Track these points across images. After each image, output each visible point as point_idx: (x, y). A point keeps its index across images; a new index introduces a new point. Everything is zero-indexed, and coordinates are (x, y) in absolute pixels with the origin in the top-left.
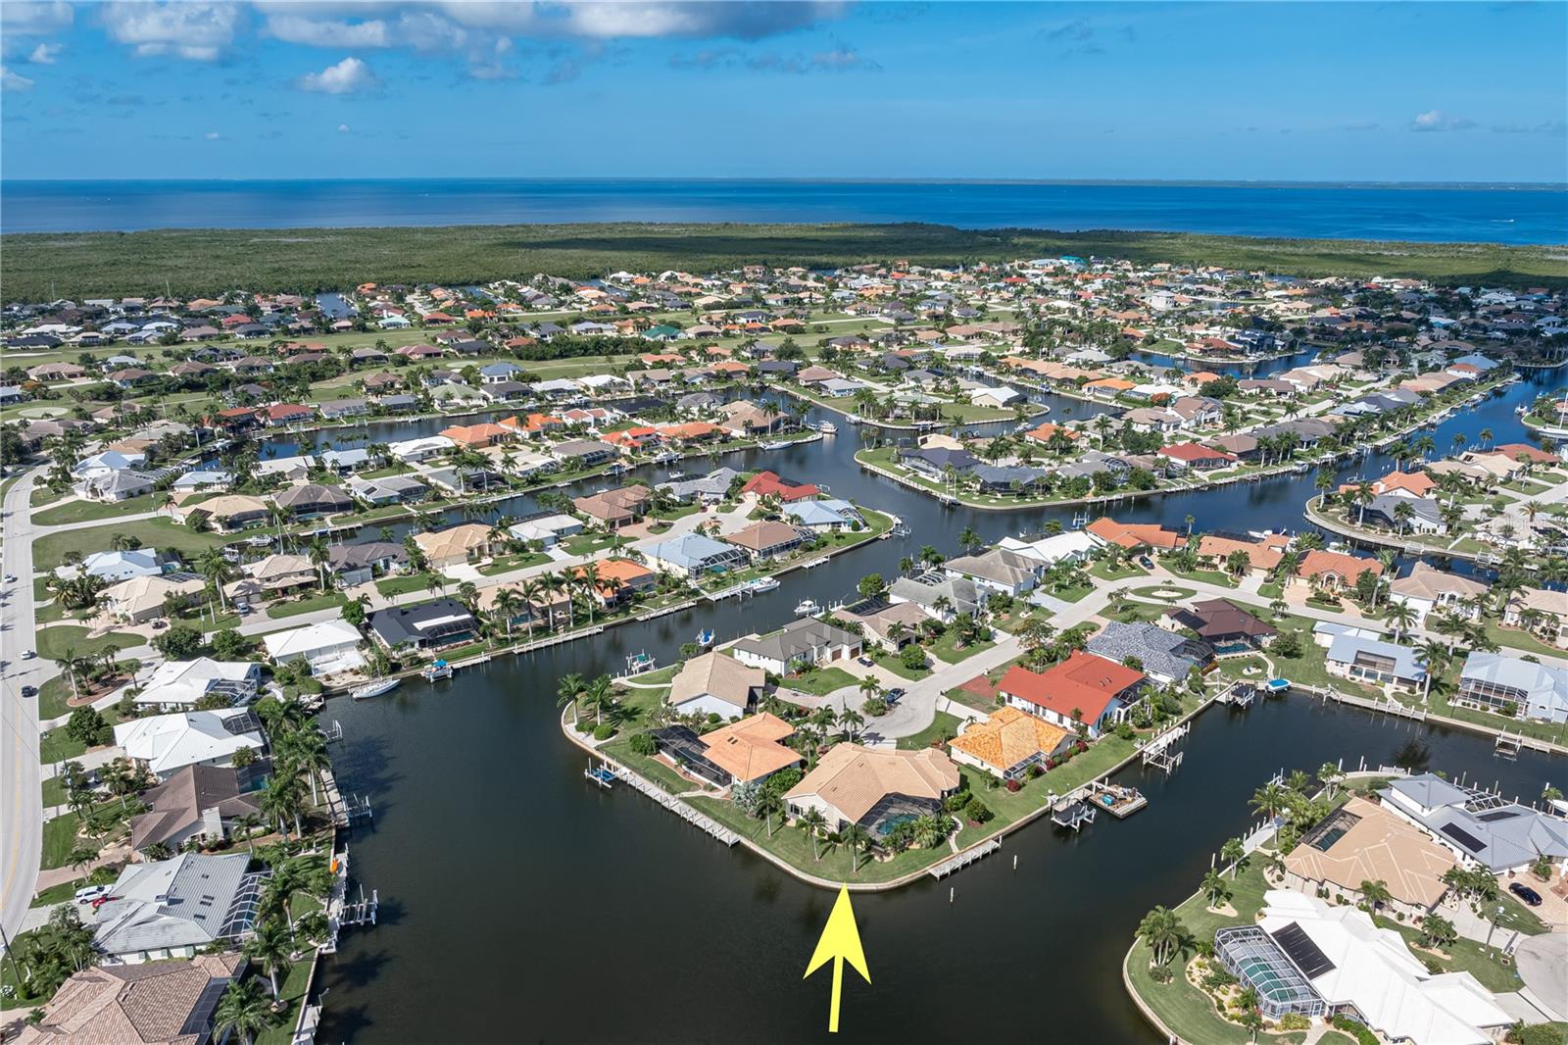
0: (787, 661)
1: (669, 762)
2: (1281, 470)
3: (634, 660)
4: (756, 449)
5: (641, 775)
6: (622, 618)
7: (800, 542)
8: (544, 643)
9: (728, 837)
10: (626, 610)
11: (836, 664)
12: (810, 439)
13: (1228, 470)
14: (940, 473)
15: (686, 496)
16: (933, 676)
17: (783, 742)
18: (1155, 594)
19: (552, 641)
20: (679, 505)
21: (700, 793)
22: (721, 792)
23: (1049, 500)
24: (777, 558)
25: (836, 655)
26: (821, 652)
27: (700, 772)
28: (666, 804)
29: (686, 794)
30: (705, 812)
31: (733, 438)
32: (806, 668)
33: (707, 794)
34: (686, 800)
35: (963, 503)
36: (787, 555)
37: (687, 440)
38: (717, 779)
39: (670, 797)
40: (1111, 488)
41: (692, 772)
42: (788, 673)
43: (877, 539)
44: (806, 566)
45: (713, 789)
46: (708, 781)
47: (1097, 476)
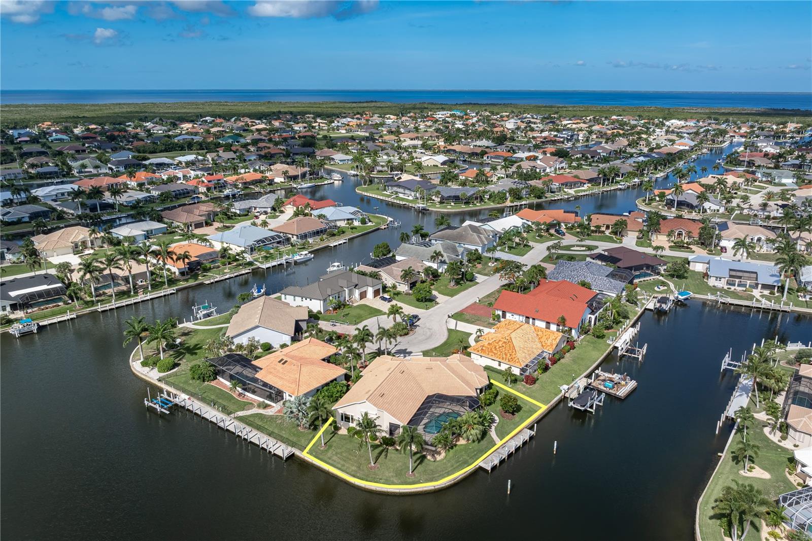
0: (325, 300)
1: (225, 386)
2: (612, 188)
3: (199, 309)
4: (292, 188)
5: (198, 399)
6: (192, 283)
7: (326, 230)
8: (125, 302)
9: (282, 450)
10: (196, 277)
11: (363, 302)
12: (326, 182)
13: (583, 188)
14: (413, 194)
15: (244, 210)
16: (438, 306)
17: (328, 360)
18: (572, 249)
19: (132, 301)
20: (239, 215)
21: (255, 411)
22: (275, 408)
23: (484, 205)
24: (311, 240)
25: (363, 295)
26: (351, 293)
27: (254, 392)
28: (221, 425)
29: (241, 414)
30: (259, 428)
31: (276, 183)
32: (340, 306)
33: (261, 411)
34: (241, 419)
35: (430, 209)
36: (318, 238)
37: (245, 183)
38: (270, 397)
39: (224, 417)
40: (520, 198)
41: (247, 394)
42: (326, 311)
43: (378, 229)
44: (332, 245)
45: (266, 406)
46: (261, 400)
47: (511, 191)
